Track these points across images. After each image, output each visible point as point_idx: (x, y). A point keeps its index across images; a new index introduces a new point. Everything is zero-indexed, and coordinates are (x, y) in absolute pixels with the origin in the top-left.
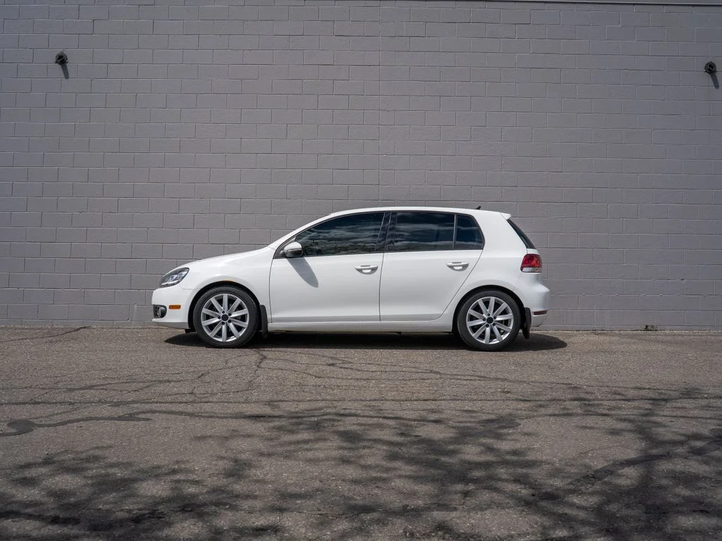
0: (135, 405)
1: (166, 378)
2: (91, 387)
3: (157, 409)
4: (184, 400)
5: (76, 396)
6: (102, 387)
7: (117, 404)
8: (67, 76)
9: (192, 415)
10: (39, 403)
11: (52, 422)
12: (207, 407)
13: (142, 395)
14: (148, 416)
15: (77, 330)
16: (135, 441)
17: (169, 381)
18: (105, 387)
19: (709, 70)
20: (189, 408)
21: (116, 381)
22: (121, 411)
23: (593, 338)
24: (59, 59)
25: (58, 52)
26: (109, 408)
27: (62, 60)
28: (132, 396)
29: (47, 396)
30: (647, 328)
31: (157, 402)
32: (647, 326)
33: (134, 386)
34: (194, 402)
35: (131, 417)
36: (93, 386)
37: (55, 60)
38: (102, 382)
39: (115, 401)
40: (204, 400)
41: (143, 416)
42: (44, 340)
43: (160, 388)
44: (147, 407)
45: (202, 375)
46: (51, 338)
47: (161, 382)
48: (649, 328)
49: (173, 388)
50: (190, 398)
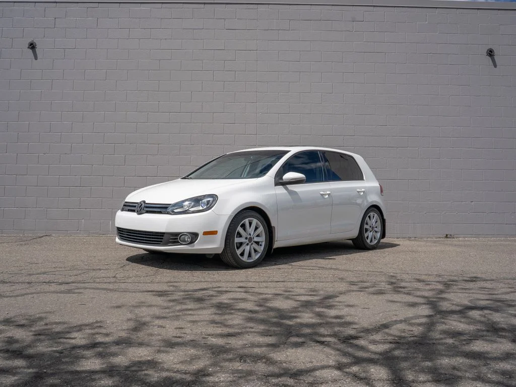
0: (74, 284)
1: (99, 267)
2: (44, 273)
3: (89, 287)
4: (108, 281)
5: (33, 279)
6: (52, 273)
7: (61, 284)
8: (36, 58)
9: (111, 290)
10: (7, 283)
11: (14, 295)
12: (123, 286)
13: (80, 278)
14: (81, 290)
15: (41, 237)
16: (69, 306)
17: (100, 269)
18: (54, 273)
19: (489, 54)
20: (111, 286)
21: (63, 269)
22: (63, 288)
24: (30, 45)
25: (30, 40)
26: (55, 286)
27: (32, 46)
28: (72, 279)
29: (13, 278)
30: (447, 236)
31: (89, 283)
32: (447, 235)
33: (75, 272)
34: (115, 282)
35: (69, 292)
36: (46, 272)
37: (27, 46)
38: (53, 270)
39: (60, 281)
40: (122, 281)
41: (76, 291)
42: (17, 243)
43: (92, 274)
44: (83, 285)
45: (124, 266)
46: (21, 243)
47: (94, 270)
48: (448, 236)
49: (102, 274)
50: (112, 280)
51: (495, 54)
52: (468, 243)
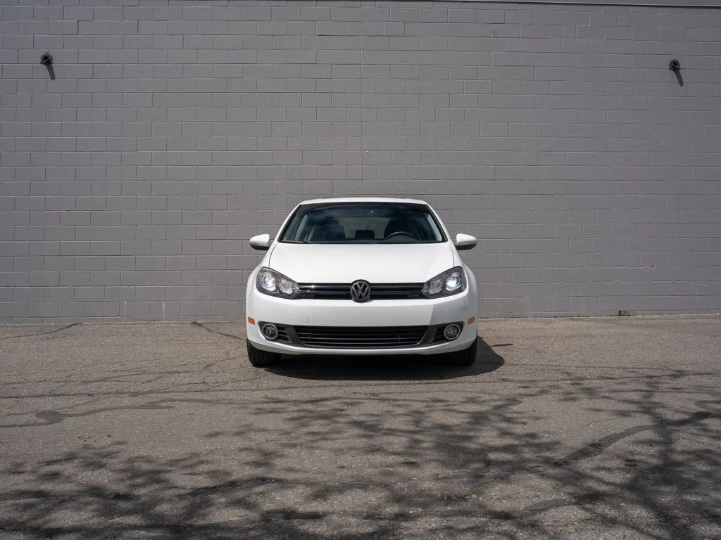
0: (152, 395)
1: (175, 369)
2: (104, 380)
3: (176, 398)
4: (198, 389)
5: (93, 388)
6: (115, 379)
7: (135, 394)
9: (211, 402)
10: (59, 395)
11: (75, 413)
12: (222, 395)
13: (156, 386)
14: (169, 404)
15: (70, 326)
17: (178, 372)
18: (118, 379)
19: (674, 67)
20: (206, 396)
21: (127, 373)
22: (141, 400)
23: (572, 323)
26: (129, 398)
28: (147, 387)
29: (64, 388)
30: (620, 314)
31: (173, 392)
32: (620, 312)
33: (145, 378)
34: (208, 391)
35: (153, 406)
36: (107, 378)
38: (114, 374)
39: (132, 391)
40: (217, 388)
41: (163, 404)
42: (40, 336)
43: (172, 379)
44: (166, 396)
45: (208, 366)
46: (46, 335)
47: (170, 373)
48: (622, 313)
49: (183, 378)
50: (204, 387)
51: (681, 67)
52: (652, 322)
